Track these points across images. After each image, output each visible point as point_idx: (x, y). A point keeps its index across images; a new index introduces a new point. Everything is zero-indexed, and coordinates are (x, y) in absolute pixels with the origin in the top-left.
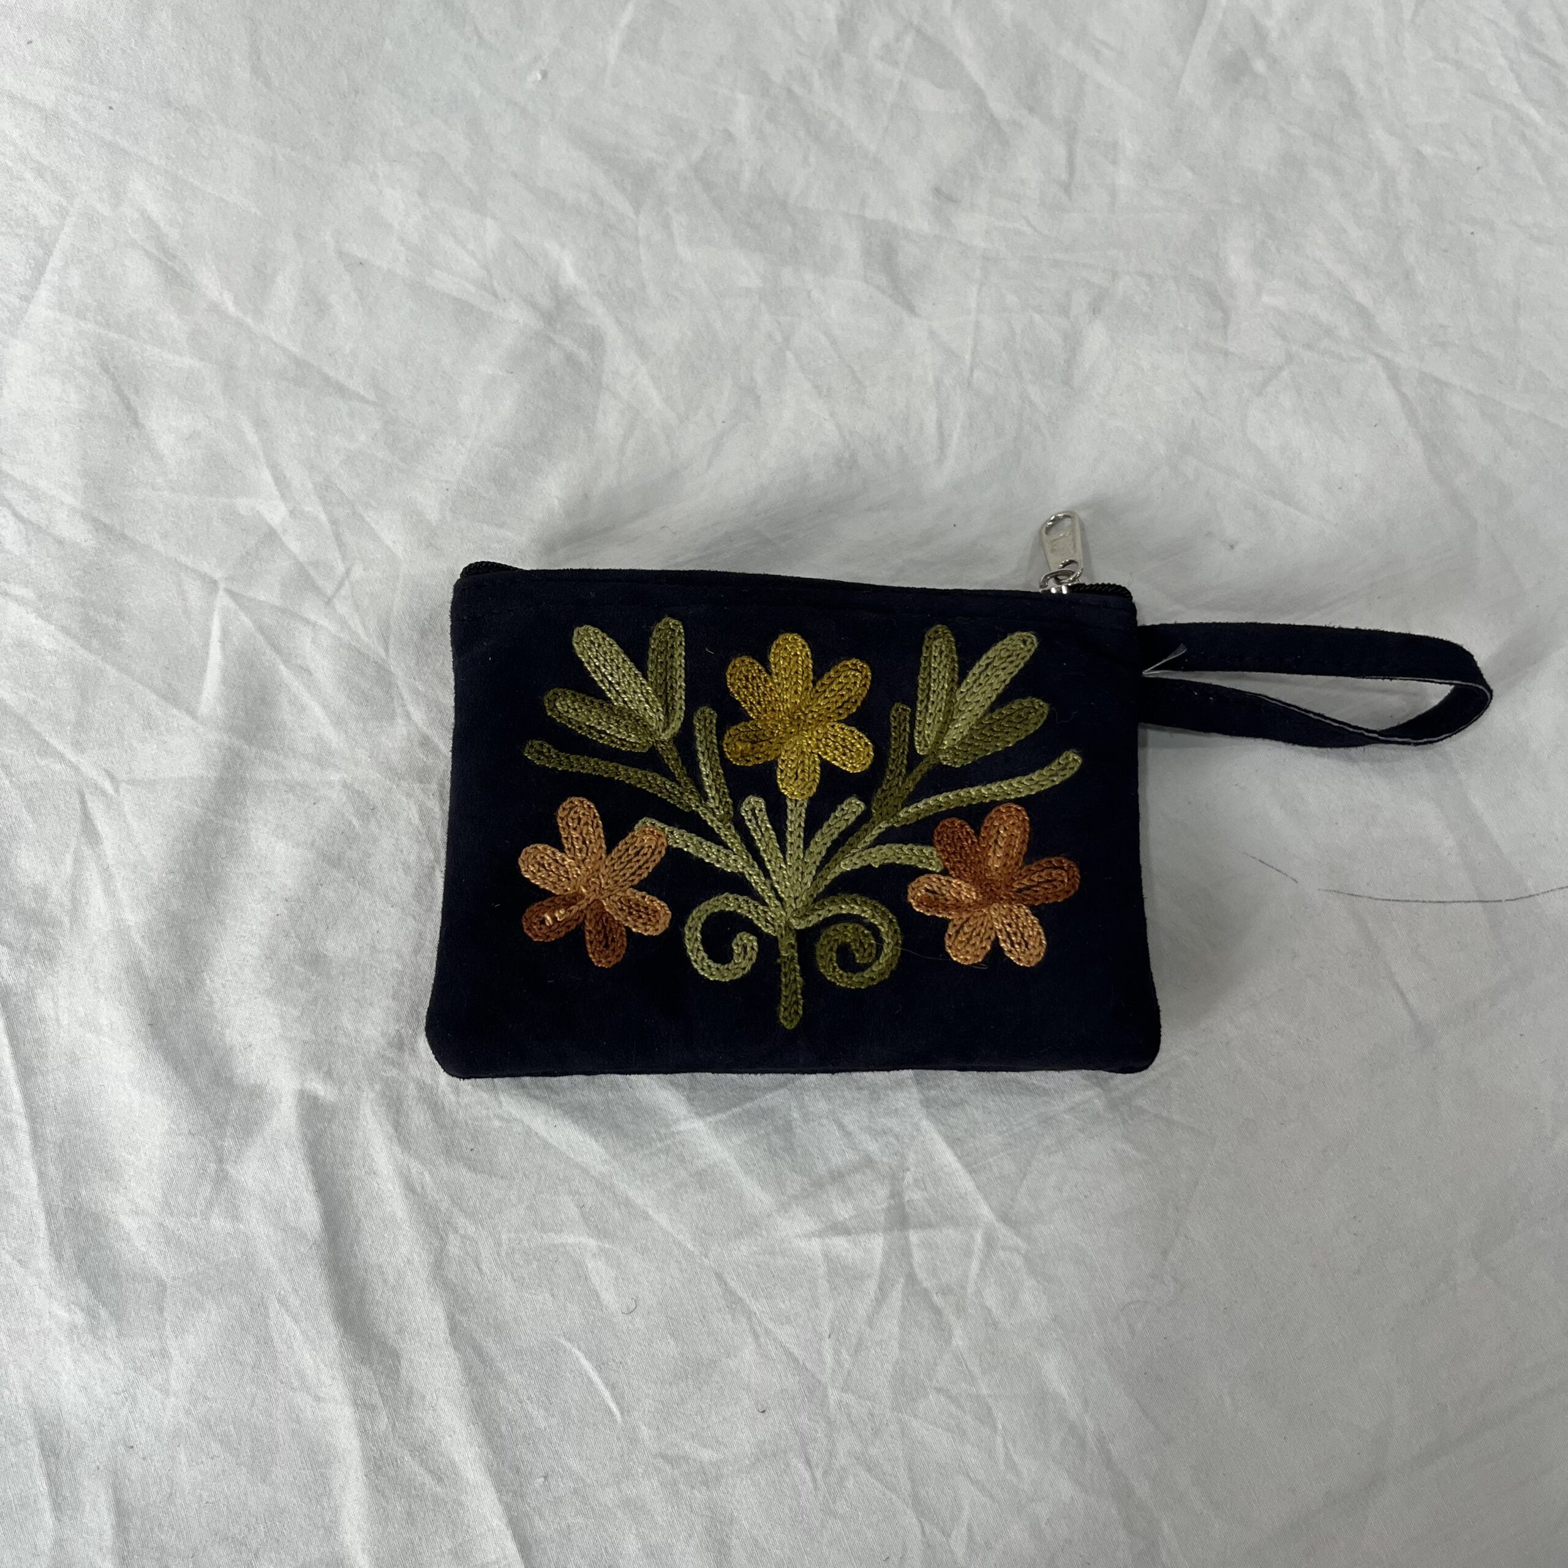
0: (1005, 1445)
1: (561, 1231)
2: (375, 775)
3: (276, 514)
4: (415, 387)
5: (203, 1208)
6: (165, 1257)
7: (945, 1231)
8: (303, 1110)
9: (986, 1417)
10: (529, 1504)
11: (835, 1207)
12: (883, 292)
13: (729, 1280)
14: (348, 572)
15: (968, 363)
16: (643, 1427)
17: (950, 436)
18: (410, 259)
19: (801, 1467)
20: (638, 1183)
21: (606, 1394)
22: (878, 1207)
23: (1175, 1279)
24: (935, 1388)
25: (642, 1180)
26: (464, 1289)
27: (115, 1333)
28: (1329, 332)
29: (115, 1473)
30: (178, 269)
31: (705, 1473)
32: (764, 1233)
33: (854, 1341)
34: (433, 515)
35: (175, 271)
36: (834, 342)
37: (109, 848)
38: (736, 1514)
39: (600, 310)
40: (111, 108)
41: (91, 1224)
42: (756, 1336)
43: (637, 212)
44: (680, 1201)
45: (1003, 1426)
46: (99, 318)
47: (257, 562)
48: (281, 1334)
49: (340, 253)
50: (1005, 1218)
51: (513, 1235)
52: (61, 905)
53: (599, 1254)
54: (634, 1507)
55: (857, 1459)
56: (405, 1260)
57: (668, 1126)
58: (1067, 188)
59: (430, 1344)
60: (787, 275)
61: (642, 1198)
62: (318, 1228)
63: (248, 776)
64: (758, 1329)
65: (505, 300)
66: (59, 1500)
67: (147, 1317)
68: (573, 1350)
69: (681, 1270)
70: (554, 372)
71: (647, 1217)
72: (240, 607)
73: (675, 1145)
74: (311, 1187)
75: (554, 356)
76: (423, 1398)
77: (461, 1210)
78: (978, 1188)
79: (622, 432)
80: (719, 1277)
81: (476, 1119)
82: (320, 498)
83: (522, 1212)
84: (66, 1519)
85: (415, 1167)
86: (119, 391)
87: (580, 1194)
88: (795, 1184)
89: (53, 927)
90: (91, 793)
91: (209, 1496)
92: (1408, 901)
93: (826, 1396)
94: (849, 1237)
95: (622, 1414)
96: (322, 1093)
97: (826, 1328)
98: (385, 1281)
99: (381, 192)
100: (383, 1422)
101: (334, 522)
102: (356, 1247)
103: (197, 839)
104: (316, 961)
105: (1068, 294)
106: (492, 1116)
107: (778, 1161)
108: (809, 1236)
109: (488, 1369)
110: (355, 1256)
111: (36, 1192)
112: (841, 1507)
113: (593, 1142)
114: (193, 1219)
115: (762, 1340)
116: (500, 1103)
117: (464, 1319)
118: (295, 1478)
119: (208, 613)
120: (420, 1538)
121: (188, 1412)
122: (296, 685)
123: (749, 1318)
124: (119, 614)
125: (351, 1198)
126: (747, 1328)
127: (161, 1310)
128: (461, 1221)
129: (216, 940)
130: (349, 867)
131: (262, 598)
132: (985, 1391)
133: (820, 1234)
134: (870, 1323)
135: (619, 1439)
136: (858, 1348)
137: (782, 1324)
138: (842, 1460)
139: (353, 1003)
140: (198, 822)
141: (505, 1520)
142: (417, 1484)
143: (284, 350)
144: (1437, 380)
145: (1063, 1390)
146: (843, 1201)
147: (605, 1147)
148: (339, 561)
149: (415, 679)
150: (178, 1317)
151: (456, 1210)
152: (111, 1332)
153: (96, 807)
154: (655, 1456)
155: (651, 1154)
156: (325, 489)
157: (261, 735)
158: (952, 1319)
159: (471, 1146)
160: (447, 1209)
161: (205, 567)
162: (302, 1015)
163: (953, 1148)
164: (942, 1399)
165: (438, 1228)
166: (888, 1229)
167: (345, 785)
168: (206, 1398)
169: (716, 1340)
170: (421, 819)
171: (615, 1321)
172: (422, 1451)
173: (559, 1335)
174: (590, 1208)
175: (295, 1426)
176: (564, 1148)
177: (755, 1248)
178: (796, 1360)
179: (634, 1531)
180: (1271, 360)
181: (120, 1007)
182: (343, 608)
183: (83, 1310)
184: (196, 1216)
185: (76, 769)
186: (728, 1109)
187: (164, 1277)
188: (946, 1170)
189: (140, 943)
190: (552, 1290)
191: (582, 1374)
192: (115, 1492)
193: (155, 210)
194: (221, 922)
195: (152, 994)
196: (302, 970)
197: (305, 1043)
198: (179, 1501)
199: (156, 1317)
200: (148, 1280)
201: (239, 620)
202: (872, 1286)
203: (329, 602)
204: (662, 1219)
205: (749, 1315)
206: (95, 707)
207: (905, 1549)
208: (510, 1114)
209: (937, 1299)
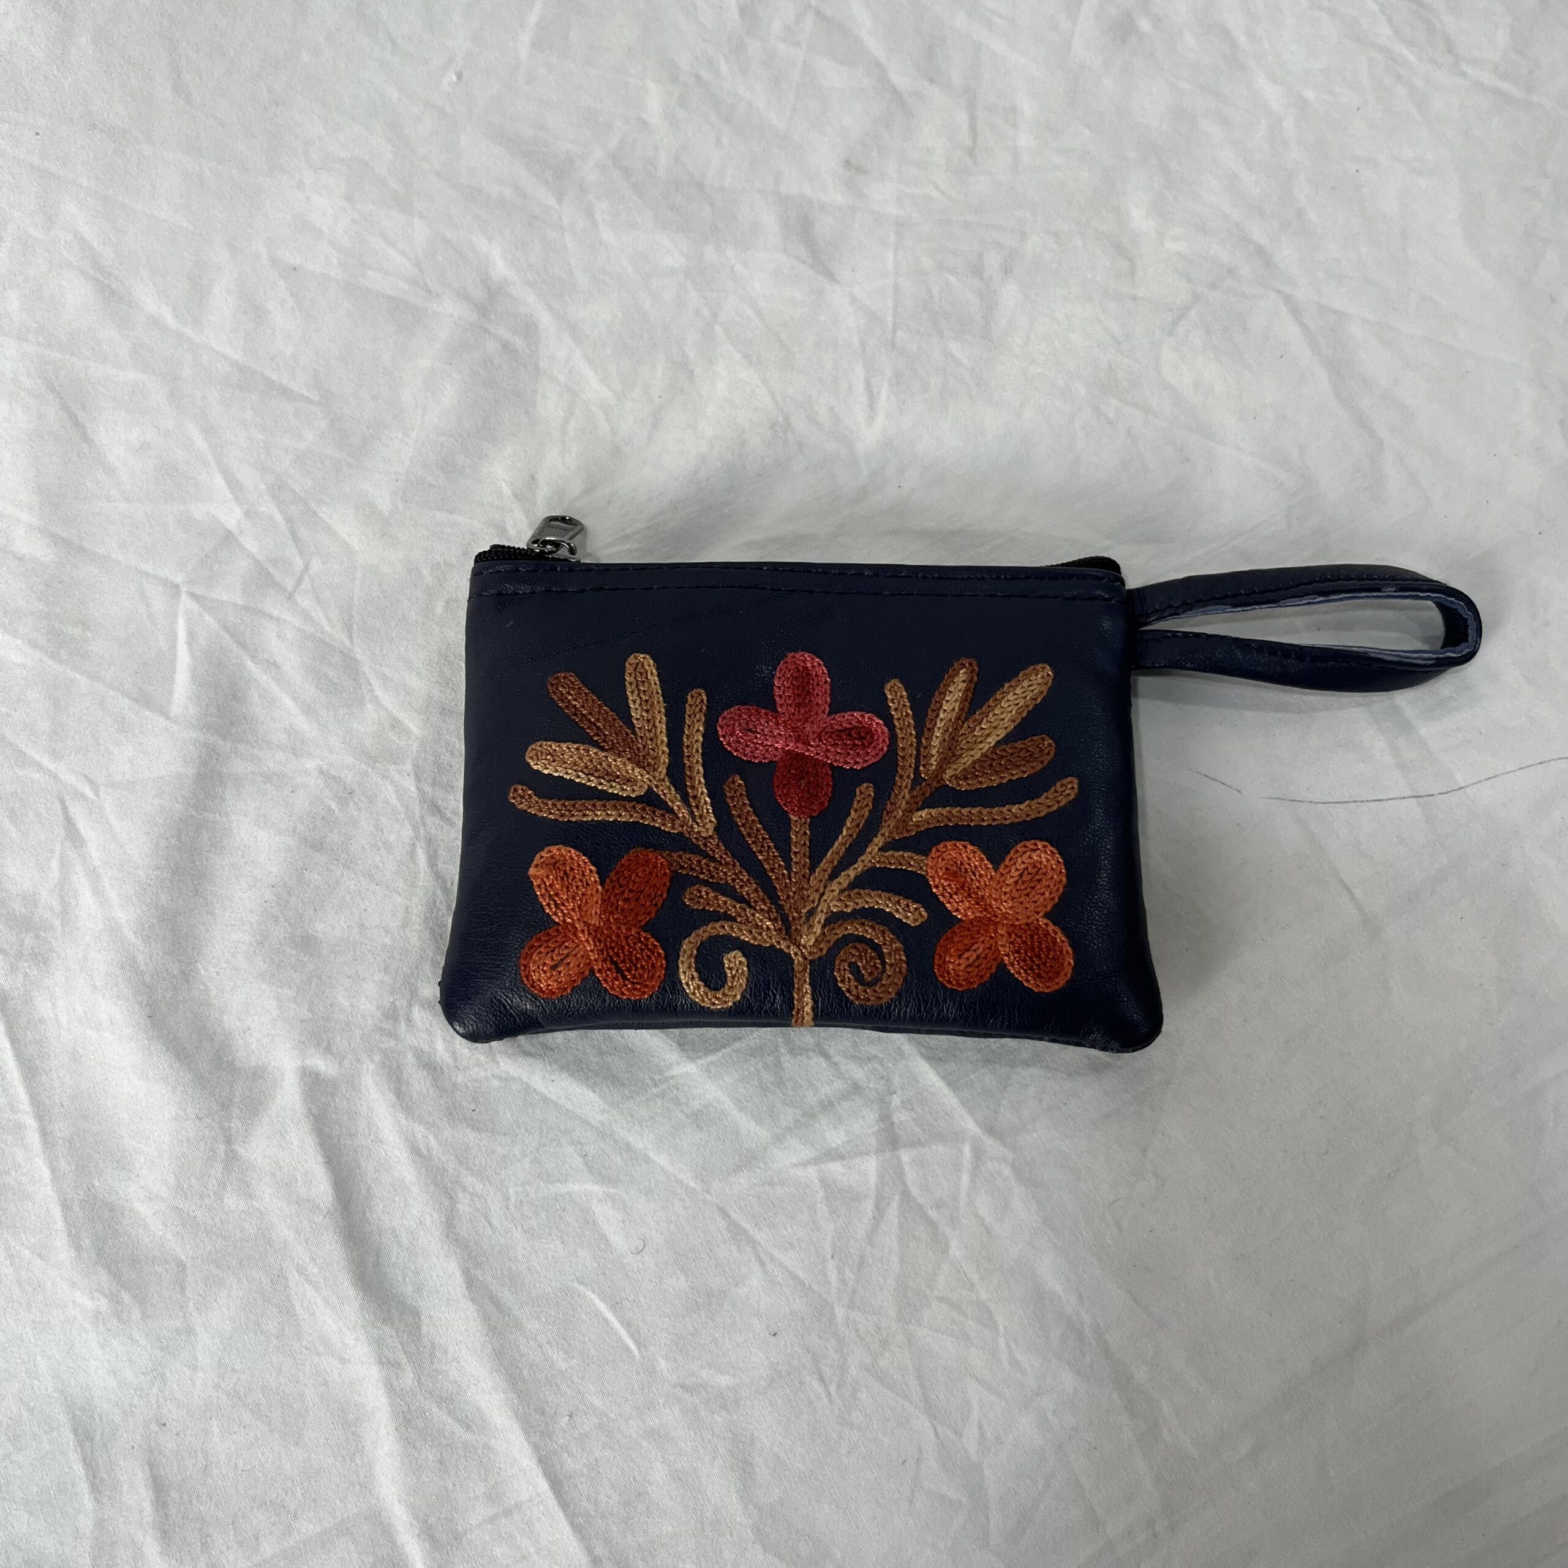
0: (1009, 1346)
1: (566, 1180)
2: (349, 760)
3: (231, 516)
4: (357, 385)
5: (216, 1189)
6: (182, 1237)
7: (934, 1147)
8: (305, 1086)
9: (987, 1319)
10: (556, 1443)
11: (827, 1134)
12: (804, 262)
13: (732, 1214)
14: (307, 567)
15: (890, 325)
16: (660, 1360)
17: (879, 393)
18: (342, 262)
19: (815, 1384)
20: (637, 1128)
21: (623, 1332)
22: (869, 1131)
23: (1156, 1175)
24: (937, 1298)
25: (641, 1126)
26: (476, 1244)
27: (139, 1315)
28: (1231, 272)
29: (151, 1451)
30: (114, 286)
31: (723, 1398)
32: (762, 1165)
33: (857, 1260)
34: (384, 504)
35: (112, 289)
36: (759, 314)
37: (94, 852)
38: (756, 1433)
39: (532, 299)
40: (37, 134)
41: (106, 1214)
42: (762, 1264)
43: (560, 202)
44: (678, 1141)
45: (1005, 1327)
46: (41, 340)
47: (217, 564)
48: (302, 1301)
49: (274, 261)
50: (990, 1131)
51: (520, 1189)
52: (51, 909)
53: (605, 1200)
54: (658, 1436)
55: (868, 1371)
56: (418, 1222)
57: (661, 1072)
58: (971, 152)
59: (448, 1300)
60: (710, 254)
61: (642, 1141)
62: (330, 1198)
63: (225, 770)
64: (763, 1256)
65: (438, 295)
66: (97, 1482)
67: (170, 1297)
68: (587, 1293)
69: (685, 1208)
70: (492, 362)
71: (647, 1160)
72: (204, 609)
73: (670, 1089)
74: (320, 1159)
75: (492, 347)
76: (446, 1352)
77: (468, 1168)
78: (963, 1104)
79: (562, 414)
80: (723, 1212)
81: (476, 1080)
82: (273, 498)
83: (527, 1165)
84: (105, 1500)
85: (420, 1131)
86: (66, 408)
87: (582, 1144)
88: (788, 1116)
89: (44, 931)
90: (71, 799)
91: (244, 1465)
92: (1347, 802)
93: (833, 1314)
94: (843, 1162)
95: (639, 1349)
96: (323, 1069)
97: (828, 1252)
98: (399, 1244)
99: (308, 199)
100: (408, 1378)
101: (289, 520)
102: (368, 1214)
103: (180, 835)
104: (307, 943)
105: (980, 255)
106: (490, 1077)
107: (770, 1095)
108: (805, 1164)
109: (507, 1318)
110: (370, 1224)
111: (49, 1187)
112: (857, 1417)
113: (592, 1094)
114: (207, 1201)
115: (769, 1267)
116: (498, 1063)
117: (478, 1273)
118: (327, 1439)
119: (173, 617)
120: (454, 1485)
121: (217, 1386)
122: (264, 678)
123: (754, 1248)
124: (85, 625)
125: (359, 1168)
126: (753, 1258)
127: (183, 1289)
128: (469, 1180)
129: (207, 931)
130: (333, 850)
131: (225, 598)
132: (984, 1296)
133: (816, 1161)
134: (870, 1239)
135: (638, 1373)
136: (861, 1264)
137: (786, 1250)
138: (853, 1371)
139: (347, 980)
140: (181, 819)
141: (535, 1460)
142: (446, 1434)
143: (226, 358)
144: (1336, 312)
145: (1058, 1288)
146: (835, 1128)
147: (603, 1097)
148: (298, 557)
149: (380, 664)
150: (200, 1295)
151: (462, 1170)
152: (136, 1314)
153: (77, 811)
154: (674, 1386)
155: (648, 1100)
156: (278, 489)
157: (234, 730)
158: (947, 1230)
159: (473, 1107)
160: (454, 1170)
161: (165, 572)
162: (297, 994)
163: (935, 1068)
164: (944, 1306)
165: (447, 1189)
166: (880, 1151)
167: (321, 772)
168: (234, 1370)
169: (724, 1271)
170: (398, 799)
171: (625, 1261)
172: (448, 1401)
173: (572, 1281)
174: (594, 1156)
175: (322, 1389)
176: (562, 1101)
177: (755, 1181)
178: (802, 1284)
179: (660, 1459)
180: (1179, 301)
181: (118, 1002)
182: (304, 601)
183: (105, 1296)
184: (209, 1196)
185: (55, 777)
186: (718, 1050)
187: (183, 1257)
188: (930, 1090)
189: (134, 940)
190: (562, 1237)
191: (598, 1314)
192: (151, 1470)
193: (86, 230)
194: (212, 914)
195: (149, 987)
196: (294, 952)
197: (302, 1021)
198: (215, 1472)
199: (179, 1296)
200: (167, 1262)
201: (203, 621)
202: (869, 1205)
203: (290, 597)
204: (661, 1160)
205: (753, 1243)
206: (69, 715)
207: (920, 1451)
208: (507, 1072)
209: (932, 1213)
